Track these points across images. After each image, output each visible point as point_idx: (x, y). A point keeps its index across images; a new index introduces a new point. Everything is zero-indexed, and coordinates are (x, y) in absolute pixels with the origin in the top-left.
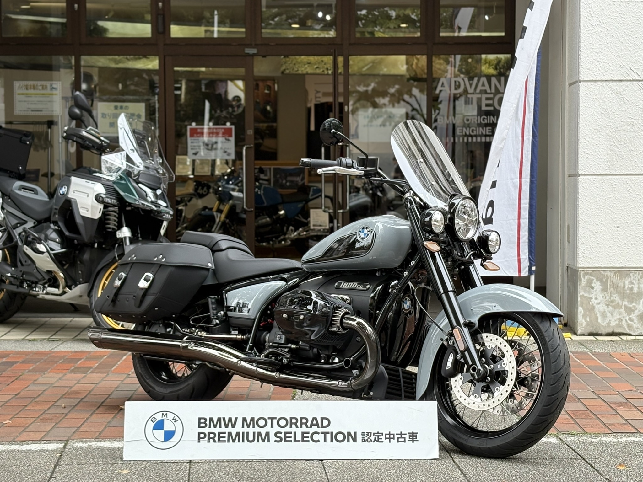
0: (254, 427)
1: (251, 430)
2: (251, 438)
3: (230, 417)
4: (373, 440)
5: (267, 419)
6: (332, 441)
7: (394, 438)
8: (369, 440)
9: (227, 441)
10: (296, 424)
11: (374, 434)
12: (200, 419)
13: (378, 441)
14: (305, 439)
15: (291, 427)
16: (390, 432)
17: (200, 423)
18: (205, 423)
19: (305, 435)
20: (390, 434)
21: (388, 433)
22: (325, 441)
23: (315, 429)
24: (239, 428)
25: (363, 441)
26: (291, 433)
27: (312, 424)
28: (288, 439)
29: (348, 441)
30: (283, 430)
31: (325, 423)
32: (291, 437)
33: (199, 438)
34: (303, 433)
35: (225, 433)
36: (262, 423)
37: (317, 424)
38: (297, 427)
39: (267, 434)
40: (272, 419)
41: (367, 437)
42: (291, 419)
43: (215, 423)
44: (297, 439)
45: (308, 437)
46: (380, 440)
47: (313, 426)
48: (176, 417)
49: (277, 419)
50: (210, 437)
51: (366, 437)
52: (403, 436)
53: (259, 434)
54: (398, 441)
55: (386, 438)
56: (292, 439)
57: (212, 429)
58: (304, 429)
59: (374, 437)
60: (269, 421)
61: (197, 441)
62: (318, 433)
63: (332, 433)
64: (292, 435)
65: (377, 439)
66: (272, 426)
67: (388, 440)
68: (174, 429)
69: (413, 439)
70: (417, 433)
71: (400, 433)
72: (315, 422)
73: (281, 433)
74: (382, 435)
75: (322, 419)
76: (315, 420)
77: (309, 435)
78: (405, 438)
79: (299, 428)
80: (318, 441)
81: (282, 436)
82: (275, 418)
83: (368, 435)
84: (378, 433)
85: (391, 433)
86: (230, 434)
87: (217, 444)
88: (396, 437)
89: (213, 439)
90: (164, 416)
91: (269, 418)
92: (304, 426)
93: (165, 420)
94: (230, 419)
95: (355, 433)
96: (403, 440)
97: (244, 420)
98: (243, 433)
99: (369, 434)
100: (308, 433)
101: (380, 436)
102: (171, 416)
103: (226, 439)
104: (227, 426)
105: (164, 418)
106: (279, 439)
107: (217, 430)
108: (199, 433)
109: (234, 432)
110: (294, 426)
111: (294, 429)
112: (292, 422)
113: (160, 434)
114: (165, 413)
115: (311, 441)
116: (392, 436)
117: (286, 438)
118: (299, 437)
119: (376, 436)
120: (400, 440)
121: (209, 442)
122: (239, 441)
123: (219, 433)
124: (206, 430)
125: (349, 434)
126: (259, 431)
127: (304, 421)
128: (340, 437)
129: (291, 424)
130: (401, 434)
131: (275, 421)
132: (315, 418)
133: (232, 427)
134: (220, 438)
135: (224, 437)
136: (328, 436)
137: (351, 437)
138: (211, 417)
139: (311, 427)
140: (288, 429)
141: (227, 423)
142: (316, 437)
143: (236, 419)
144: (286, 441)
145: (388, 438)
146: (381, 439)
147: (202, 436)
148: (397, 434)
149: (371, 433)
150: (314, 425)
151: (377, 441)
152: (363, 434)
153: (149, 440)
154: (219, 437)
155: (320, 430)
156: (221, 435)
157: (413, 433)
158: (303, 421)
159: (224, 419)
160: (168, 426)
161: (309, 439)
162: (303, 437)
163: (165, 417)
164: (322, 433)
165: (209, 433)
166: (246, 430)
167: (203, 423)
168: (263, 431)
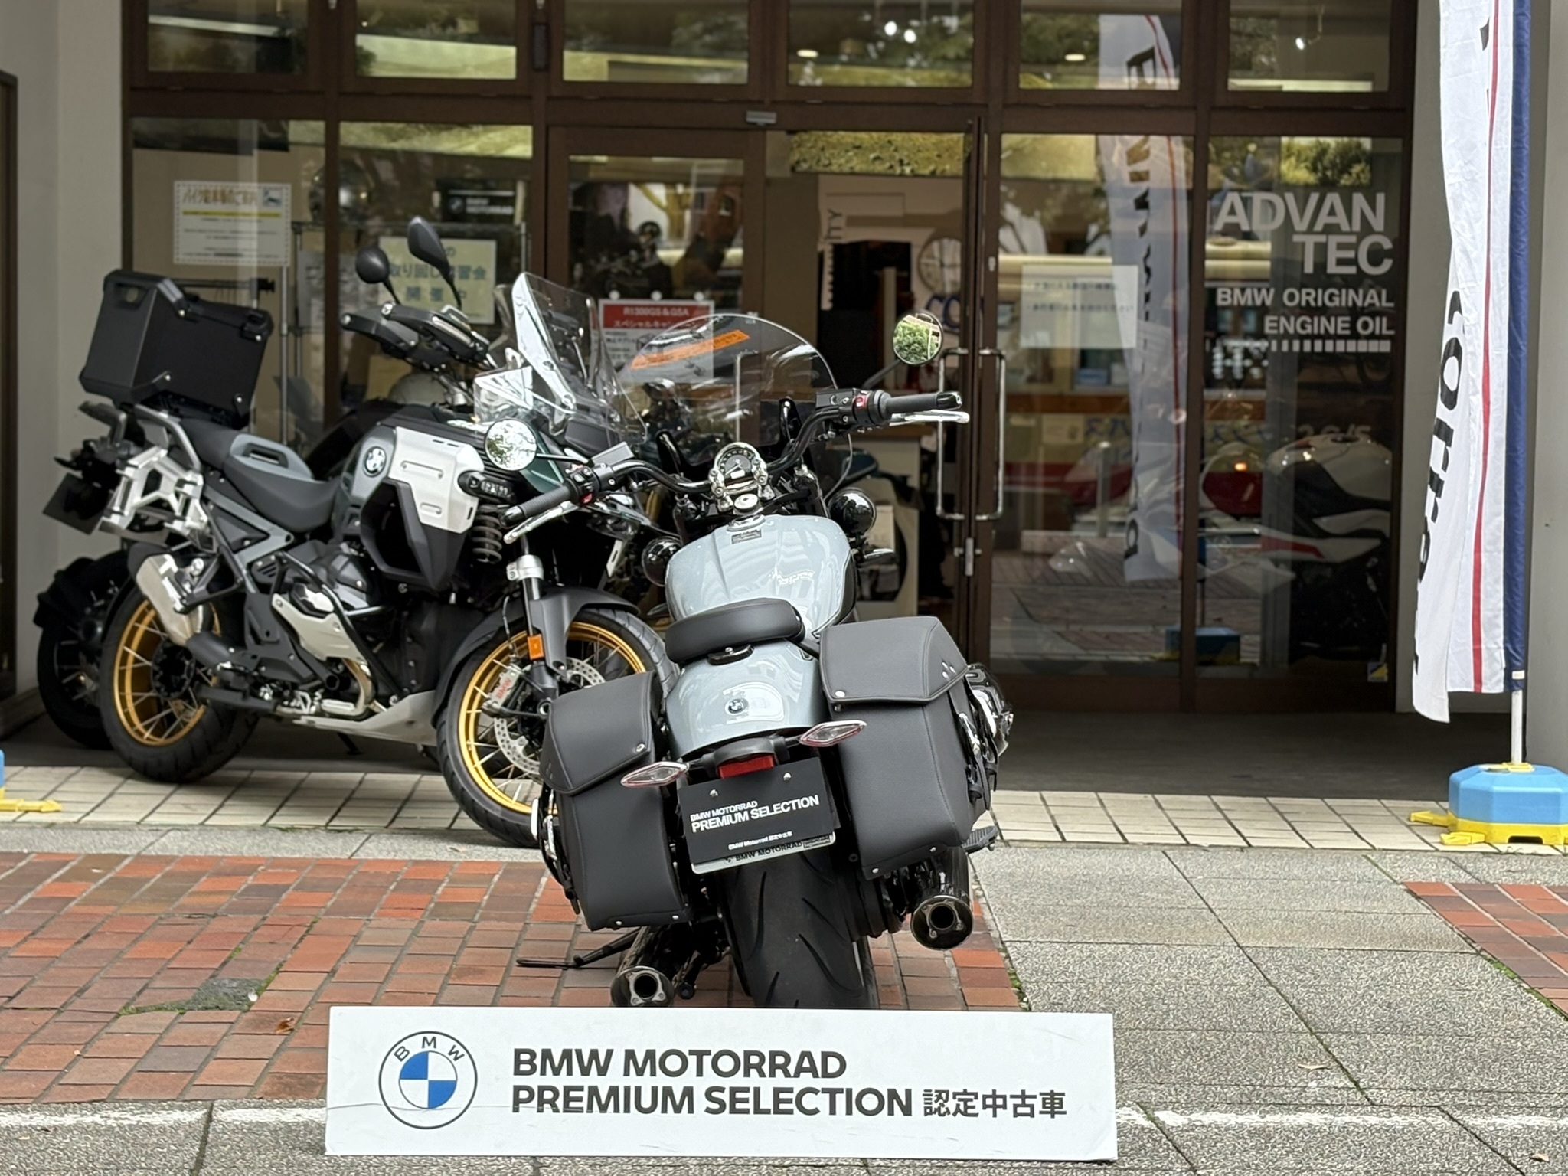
0: (653, 1073)
1: (646, 1082)
2: (646, 1102)
3: (594, 1047)
4: (952, 1110)
5: (687, 1054)
6: (849, 1112)
7: (1004, 1107)
8: (943, 1110)
9: (585, 1109)
10: (758, 1067)
11: (955, 1094)
12: (518, 1052)
13: (965, 1114)
14: (782, 1106)
15: (747, 1074)
16: (994, 1091)
17: (518, 1062)
18: (531, 1062)
19: (782, 1096)
20: (994, 1096)
21: (991, 1093)
22: (833, 1111)
23: (806, 1080)
24: (616, 1077)
25: (928, 1111)
26: (746, 1090)
27: (800, 1070)
28: (739, 1106)
29: (891, 1112)
30: (727, 1083)
31: (833, 1065)
32: (746, 1101)
33: (517, 1102)
34: (777, 1091)
35: (581, 1089)
36: (673, 1063)
37: (812, 1069)
38: (762, 1074)
39: (688, 1092)
40: (700, 1054)
41: (937, 1103)
42: (748, 1054)
43: (557, 1063)
44: (762, 1106)
45: (789, 1101)
46: (970, 1111)
47: (802, 1074)
48: (458, 1048)
49: (713, 1054)
50: (543, 1099)
51: (936, 1101)
52: (1028, 1101)
53: (668, 1092)
54: (1016, 1115)
55: (985, 1106)
56: (750, 1106)
57: (549, 1079)
58: (780, 1080)
59: (956, 1101)
60: (692, 1060)
61: (511, 1109)
62: (815, 1091)
63: (849, 1092)
64: (750, 1096)
65: (962, 1108)
66: (700, 1073)
67: (990, 1111)
68: (453, 1078)
69: (1053, 1108)
70: (1063, 1094)
71: (1020, 1093)
72: (806, 1064)
73: (722, 1090)
74: (976, 1098)
75: (825, 1056)
76: (806, 1059)
77: (793, 1096)
78: (1032, 1107)
79: (768, 1079)
80: (816, 1111)
81: (725, 1097)
82: (708, 1053)
83: (939, 1097)
84: (965, 1092)
85: (998, 1093)
86: (594, 1091)
87: (562, 1115)
88: (1010, 1102)
89: (552, 1103)
90: (429, 1044)
91: (692, 1053)
92: (779, 1072)
93: (430, 1054)
94: (594, 1054)
95: (908, 1093)
96: (1027, 1110)
97: (630, 1055)
98: (627, 1089)
99: (944, 1095)
100: (790, 1090)
101: (971, 1100)
102: (444, 1045)
103: (584, 1104)
104: (585, 1071)
105: (427, 1048)
106: (716, 1106)
107: (561, 1081)
108: (517, 1089)
109: (603, 1085)
110: (753, 1072)
111: (754, 1080)
112: (748, 1062)
113: (419, 1089)
114: (430, 1038)
115: (796, 1111)
116: (1000, 1101)
117: (734, 1104)
118: (767, 1102)
119: (960, 1100)
120: (1020, 1110)
121: (540, 1110)
122: (616, 1110)
123: (567, 1089)
124: (535, 1081)
125: (893, 1094)
126: (667, 1085)
127: (780, 1060)
128: (870, 1102)
129: (748, 1067)
130: (1023, 1096)
131: (707, 1060)
132: (806, 1054)
133: (599, 1074)
134: (567, 1101)
135: (580, 1099)
136: (841, 1099)
137: (896, 1102)
138: (547, 1047)
139: (797, 1075)
140: (738, 1080)
141: (586, 1063)
142: (809, 1101)
143: (609, 1053)
144: (733, 1111)
145: (989, 1106)
146: (973, 1107)
147: (524, 1095)
148: (1012, 1097)
149: (947, 1092)
150: (806, 1070)
151: (962, 1113)
152: (927, 1094)
153: (389, 1105)
154: (567, 1099)
155: (821, 1083)
156: (572, 1094)
157: (1052, 1093)
158: (777, 1061)
159: (579, 1053)
160: (439, 1069)
161: (793, 1106)
162: (777, 1101)
163: (431, 1048)
164: (824, 1091)
165: (542, 1089)
166: (633, 1081)
167: (525, 1062)
168: (678, 1085)
